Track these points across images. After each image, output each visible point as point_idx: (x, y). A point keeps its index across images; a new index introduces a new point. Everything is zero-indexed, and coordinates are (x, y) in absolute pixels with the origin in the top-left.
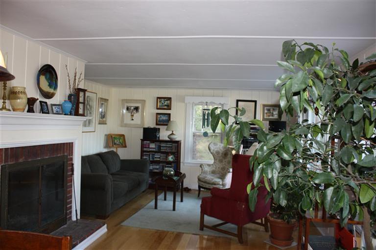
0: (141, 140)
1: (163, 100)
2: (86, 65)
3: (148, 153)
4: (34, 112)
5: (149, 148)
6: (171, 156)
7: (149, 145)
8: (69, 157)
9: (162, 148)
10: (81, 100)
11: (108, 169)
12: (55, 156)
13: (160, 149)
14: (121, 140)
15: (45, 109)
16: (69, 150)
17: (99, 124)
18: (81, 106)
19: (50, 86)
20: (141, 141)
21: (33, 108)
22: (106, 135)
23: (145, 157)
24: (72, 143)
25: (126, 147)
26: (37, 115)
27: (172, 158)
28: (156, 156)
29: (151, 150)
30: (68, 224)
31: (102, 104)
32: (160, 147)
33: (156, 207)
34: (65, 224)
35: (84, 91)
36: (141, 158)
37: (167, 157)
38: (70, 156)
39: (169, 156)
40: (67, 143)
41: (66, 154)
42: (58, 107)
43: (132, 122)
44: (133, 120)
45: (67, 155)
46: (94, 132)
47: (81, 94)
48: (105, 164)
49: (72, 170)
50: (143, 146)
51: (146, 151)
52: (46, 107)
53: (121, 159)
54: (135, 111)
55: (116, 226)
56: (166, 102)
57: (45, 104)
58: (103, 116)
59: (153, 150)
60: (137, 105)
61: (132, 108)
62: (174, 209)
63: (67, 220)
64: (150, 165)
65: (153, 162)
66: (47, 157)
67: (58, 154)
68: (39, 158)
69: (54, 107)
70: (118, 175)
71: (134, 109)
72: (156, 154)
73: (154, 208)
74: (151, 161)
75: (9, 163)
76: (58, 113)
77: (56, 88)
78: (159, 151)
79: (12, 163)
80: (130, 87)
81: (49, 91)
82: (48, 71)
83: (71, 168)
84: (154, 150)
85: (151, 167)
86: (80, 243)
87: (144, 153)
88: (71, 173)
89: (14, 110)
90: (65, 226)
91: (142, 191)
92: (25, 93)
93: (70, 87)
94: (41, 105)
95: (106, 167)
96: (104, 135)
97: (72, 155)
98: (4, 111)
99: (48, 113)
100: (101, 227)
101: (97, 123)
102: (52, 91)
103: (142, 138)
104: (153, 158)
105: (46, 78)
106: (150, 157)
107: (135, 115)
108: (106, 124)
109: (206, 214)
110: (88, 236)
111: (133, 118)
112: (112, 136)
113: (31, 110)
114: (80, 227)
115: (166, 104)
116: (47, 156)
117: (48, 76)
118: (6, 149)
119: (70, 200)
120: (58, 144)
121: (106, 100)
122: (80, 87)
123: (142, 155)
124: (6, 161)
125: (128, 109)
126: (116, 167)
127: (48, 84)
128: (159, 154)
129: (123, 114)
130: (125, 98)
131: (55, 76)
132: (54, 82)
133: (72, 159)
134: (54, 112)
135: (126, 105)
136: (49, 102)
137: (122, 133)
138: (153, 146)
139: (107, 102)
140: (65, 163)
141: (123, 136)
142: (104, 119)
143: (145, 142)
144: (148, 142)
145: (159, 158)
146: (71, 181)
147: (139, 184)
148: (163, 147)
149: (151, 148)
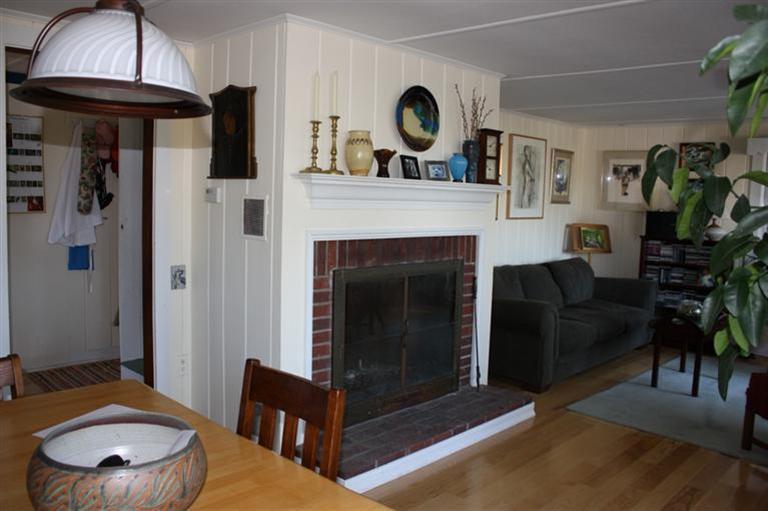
0: (641, 237)
1: (695, 149)
2: (502, 82)
3: (657, 268)
4: (388, 176)
5: (659, 255)
6: (709, 277)
7: (659, 251)
8: (466, 263)
9: (688, 257)
10: (491, 152)
11: (563, 294)
12: (437, 260)
13: (684, 260)
14: (599, 237)
15: (410, 171)
16: (468, 251)
17: (553, 202)
18: (490, 164)
19: (424, 126)
20: (639, 240)
21: (386, 168)
22: (568, 226)
23: (649, 275)
24: (475, 237)
25: (609, 251)
26: (396, 182)
27: (710, 280)
28: (674, 275)
29: (662, 259)
30: (460, 389)
31: (561, 162)
32: (683, 254)
33: (654, 383)
34: (453, 391)
35: (497, 134)
36: (640, 276)
37: (698, 277)
38: (468, 261)
39: (704, 275)
40: (463, 237)
41: (460, 257)
42: (439, 166)
43: (624, 200)
44: (626, 194)
45: (462, 261)
46: (542, 218)
47: (491, 141)
48: (557, 283)
49: (474, 290)
50: (645, 251)
51: (653, 263)
52: (413, 167)
53: (596, 275)
54: (631, 176)
55: (557, 408)
56: (702, 154)
57: (411, 161)
58: (562, 187)
59: (667, 259)
60: (634, 162)
61: (625, 169)
62: (695, 392)
63: (460, 383)
64: (657, 294)
65: (666, 287)
66: (421, 261)
67: (443, 256)
68: (405, 263)
69: (430, 167)
70: (585, 308)
71: (630, 170)
72: (675, 269)
73: (650, 383)
74: (660, 284)
75: (347, 267)
76: (438, 178)
77: (435, 129)
78: (681, 264)
79: (352, 267)
80: (621, 125)
81: (423, 137)
82: (418, 100)
83: (471, 284)
84: (671, 260)
85: (661, 298)
86: (470, 428)
87: (649, 267)
88: (471, 295)
89: (352, 173)
90: (454, 394)
91: (636, 346)
92: (368, 142)
93: (465, 127)
94: (403, 163)
95: (559, 291)
96: (563, 228)
97: (474, 260)
98: (333, 175)
99: (419, 178)
100: (521, 406)
101: (548, 199)
102: (427, 136)
103: (644, 234)
104: (667, 279)
105: (415, 112)
106: (659, 277)
107: (631, 184)
108: (569, 203)
109: (758, 413)
110: (489, 419)
111: (627, 191)
112: (579, 228)
113: (383, 173)
114: (481, 400)
115: (701, 157)
116: (419, 259)
117: (420, 108)
118: (342, 243)
119: (466, 347)
120: (443, 237)
121: (570, 154)
122: (486, 126)
123: (642, 271)
124: (342, 263)
125: (616, 171)
126: (582, 293)
127: (420, 123)
128: (682, 270)
129: (606, 183)
130: (611, 149)
131: (432, 108)
132: (432, 119)
133: (473, 269)
134: (432, 176)
135: (613, 162)
136: (421, 157)
137: (604, 223)
138: (666, 251)
139: (570, 158)
140: (458, 275)
141: (605, 228)
142: (563, 193)
143: (651, 242)
144: (658, 242)
145: (681, 278)
146: (472, 309)
147: (624, 331)
148: (690, 253)
149: (664, 256)
